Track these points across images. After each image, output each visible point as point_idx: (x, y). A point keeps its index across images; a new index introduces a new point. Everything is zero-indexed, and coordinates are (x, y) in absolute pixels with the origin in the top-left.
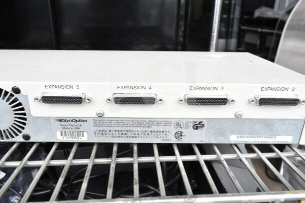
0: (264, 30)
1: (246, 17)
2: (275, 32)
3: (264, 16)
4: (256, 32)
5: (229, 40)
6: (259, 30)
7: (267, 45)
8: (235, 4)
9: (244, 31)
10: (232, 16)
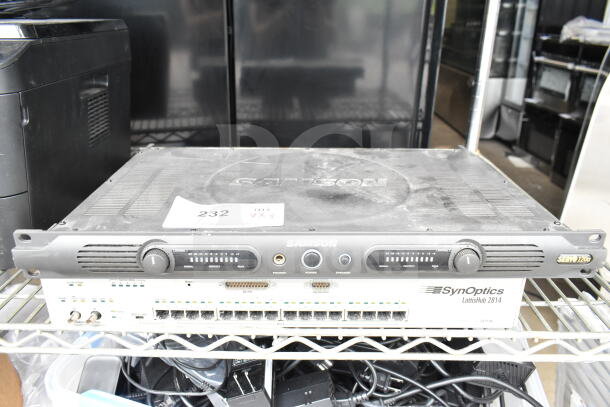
0: (579, 68)
1: (545, 38)
2: (600, 72)
3: (581, 39)
4: (564, 69)
5: (510, 81)
6: (570, 66)
7: (584, 97)
8: (524, 10)
9: (539, 64)
10: (516, 33)
